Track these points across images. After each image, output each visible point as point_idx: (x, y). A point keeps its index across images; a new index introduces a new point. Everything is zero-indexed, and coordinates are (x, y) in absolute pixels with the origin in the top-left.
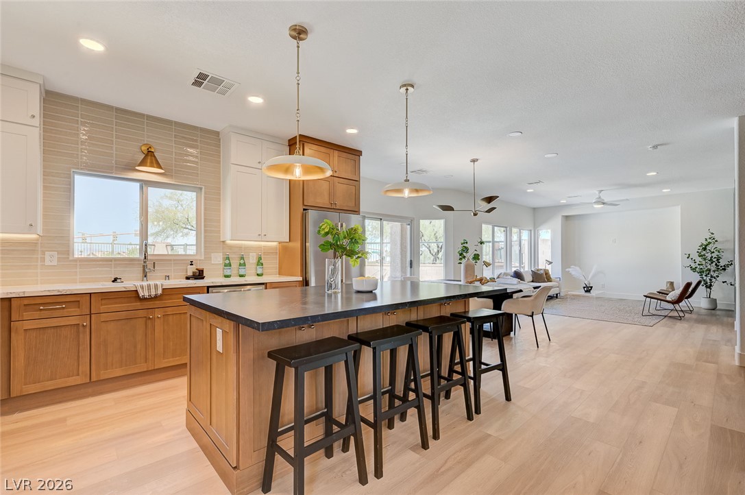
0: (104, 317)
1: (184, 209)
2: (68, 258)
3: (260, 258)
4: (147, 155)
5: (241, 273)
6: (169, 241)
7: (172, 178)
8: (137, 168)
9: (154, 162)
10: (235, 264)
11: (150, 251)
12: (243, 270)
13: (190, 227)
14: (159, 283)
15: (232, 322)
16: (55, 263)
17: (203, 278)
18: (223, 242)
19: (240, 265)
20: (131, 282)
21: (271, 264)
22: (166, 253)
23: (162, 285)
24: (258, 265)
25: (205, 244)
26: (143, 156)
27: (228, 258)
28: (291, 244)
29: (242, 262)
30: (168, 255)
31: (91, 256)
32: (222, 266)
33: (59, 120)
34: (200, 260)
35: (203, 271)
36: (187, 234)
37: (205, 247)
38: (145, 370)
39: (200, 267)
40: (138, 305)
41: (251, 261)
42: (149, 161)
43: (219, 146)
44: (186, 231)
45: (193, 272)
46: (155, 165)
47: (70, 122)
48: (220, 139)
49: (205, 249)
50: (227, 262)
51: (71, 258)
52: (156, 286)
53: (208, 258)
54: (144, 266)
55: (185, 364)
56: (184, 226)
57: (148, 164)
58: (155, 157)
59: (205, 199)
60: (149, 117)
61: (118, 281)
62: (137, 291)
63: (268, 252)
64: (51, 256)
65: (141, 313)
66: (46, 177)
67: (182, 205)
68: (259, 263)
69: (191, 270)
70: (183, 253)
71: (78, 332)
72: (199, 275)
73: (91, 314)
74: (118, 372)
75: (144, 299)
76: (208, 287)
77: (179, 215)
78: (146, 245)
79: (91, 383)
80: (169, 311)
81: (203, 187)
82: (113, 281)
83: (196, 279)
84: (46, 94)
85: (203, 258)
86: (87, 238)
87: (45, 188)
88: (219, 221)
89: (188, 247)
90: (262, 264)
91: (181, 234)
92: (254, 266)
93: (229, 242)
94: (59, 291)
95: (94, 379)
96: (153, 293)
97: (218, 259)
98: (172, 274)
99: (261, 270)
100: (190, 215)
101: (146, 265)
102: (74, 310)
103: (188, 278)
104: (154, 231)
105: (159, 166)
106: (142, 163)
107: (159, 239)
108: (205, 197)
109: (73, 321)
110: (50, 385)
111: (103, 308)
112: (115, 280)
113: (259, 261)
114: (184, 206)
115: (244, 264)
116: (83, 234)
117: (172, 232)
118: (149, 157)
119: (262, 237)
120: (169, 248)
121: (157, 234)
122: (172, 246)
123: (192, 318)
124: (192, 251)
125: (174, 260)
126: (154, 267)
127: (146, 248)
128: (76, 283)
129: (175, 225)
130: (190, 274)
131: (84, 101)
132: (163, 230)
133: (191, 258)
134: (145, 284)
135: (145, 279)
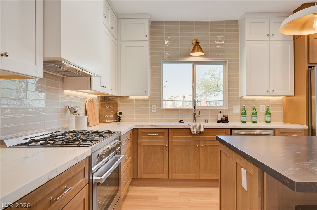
0: (175, 143)
1: (215, 80)
2: (160, 108)
3: (268, 109)
4: (195, 46)
5: (254, 120)
6: (208, 99)
7: (209, 58)
8: (190, 54)
9: (199, 48)
10: (249, 112)
11: (198, 104)
12: (255, 118)
13: (218, 90)
14: (202, 125)
15: (257, 168)
16: (155, 111)
17: (228, 122)
18: (241, 97)
19: (253, 114)
20: (188, 123)
21: (278, 114)
22: (207, 106)
23: (204, 126)
24: (266, 114)
25: (229, 99)
26: (193, 46)
27: (244, 109)
28: (296, 98)
29: (254, 111)
30: (207, 107)
31: (175, 107)
32: (240, 115)
33: (157, 36)
34: (226, 110)
35: (227, 117)
36: (217, 95)
37: (229, 101)
38: (195, 178)
39: (226, 115)
40: (190, 137)
41: (261, 111)
42: (196, 48)
43: (237, 30)
44: (216, 92)
45: (222, 118)
46: (200, 51)
47: (161, 36)
48: (238, 26)
49: (229, 103)
50: (244, 111)
51: (161, 108)
52: (200, 126)
53: (230, 109)
54: (194, 113)
55: (217, 180)
56: (215, 90)
57: (196, 50)
58: (199, 45)
59: (229, 69)
60: (197, 23)
61: (182, 121)
62: (190, 128)
63: (275, 104)
64: (154, 107)
65: (192, 143)
66: (152, 66)
67: (214, 78)
68: (268, 113)
69: (220, 117)
70: (215, 106)
71: (163, 149)
72: (225, 120)
73: (169, 140)
74: (181, 176)
75: (194, 134)
76: (231, 129)
77: (213, 83)
78: (195, 101)
79: (169, 180)
80: (208, 143)
81: (227, 61)
82: (179, 122)
83: (223, 123)
84: (152, 24)
85: (227, 109)
86: (173, 99)
87: (152, 72)
88: (238, 83)
89: (218, 102)
90: (270, 114)
91: (214, 95)
92: (264, 115)
93: (244, 97)
94: (155, 126)
95: (170, 178)
96: (199, 131)
97: (237, 109)
98: (209, 119)
99: (269, 118)
100: (219, 83)
101: (195, 113)
102: (161, 137)
103: (218, 122)
104: (200, 94)
105: (202, 51)
106: (193, 51)
107: (203, 98)
108: (229, 67)
109: (161, 143)
110: (152, 176)
111: (175, 137)
112: (180, 121)
113: (267, 111)
114: (215, 78)
115: (256, 114)
116: (172, 97)
117: (210, 94)
118: (197, 46)
119: (270, 92)
120: (208, 103)
121: (202, 95)
122: (209, 101)
123: (222, 153)
124: (220, 104)
125: (210, 110)
126: (199, 114)
127: (195, 102)
128: (164, 122)
129: (211, 89)
130: (220, 119)
131: (167, 22)
132: (205, 93)
133: (220, 109)
134: (194, 124)
135: (195, 121)
